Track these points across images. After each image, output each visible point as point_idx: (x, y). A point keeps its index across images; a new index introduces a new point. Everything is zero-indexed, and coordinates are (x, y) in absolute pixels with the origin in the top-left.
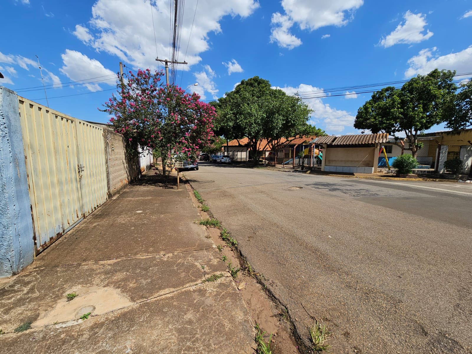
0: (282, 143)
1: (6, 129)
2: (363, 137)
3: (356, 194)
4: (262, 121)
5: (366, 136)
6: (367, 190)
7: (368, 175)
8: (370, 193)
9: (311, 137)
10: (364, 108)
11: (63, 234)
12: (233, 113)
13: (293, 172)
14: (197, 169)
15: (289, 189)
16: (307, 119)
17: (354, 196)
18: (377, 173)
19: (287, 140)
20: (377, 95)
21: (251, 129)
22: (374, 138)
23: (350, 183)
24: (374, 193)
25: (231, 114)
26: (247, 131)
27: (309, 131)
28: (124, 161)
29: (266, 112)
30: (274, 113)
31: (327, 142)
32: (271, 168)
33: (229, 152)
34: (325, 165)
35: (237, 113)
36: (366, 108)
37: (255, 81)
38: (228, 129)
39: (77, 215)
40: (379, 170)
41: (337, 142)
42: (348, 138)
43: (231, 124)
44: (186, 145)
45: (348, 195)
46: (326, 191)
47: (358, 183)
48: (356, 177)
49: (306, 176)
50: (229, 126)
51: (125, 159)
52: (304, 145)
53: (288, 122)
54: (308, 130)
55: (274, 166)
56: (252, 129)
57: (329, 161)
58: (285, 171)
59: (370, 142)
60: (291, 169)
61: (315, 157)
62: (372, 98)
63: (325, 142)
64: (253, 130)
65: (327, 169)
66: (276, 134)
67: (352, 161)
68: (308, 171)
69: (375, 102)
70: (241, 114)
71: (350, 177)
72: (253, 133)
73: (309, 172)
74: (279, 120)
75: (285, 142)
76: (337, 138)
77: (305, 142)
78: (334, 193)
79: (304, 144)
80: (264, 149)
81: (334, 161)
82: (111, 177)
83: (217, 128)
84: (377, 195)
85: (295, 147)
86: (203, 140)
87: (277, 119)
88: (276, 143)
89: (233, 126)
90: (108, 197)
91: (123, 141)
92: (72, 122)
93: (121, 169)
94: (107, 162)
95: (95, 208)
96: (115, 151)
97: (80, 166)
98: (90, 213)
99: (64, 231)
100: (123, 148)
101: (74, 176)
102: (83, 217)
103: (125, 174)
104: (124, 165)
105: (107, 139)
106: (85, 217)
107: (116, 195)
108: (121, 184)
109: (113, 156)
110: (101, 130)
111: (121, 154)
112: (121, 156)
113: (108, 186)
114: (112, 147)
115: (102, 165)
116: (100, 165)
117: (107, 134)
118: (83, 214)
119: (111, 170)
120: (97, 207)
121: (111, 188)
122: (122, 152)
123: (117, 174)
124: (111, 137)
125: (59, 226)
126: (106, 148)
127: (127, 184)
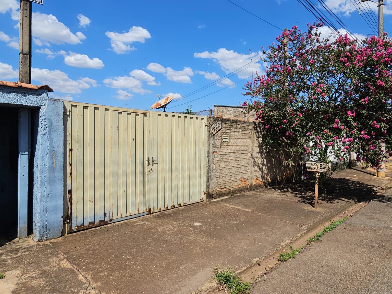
1: (46, 129)
11: (109, 222)
28: (256, 155)
39: (138, 208)
51: (260, 152)
82: (214, 174)
90: (205, 197)
91: (258, 129)
92: (145, 115)
93: (245, 166)
94: (208, 156)
95: (174, 206)
96: (231, 142)
97: (152, 158)
98: (162, 210)
99: (112, 220)
100: (255, 138)
101: (139, 168)
102: (148, 213)
103: (256, 171)
104: (256, 160)
105: (211, 129)
106: (151, 213)
107: (223, 197)
108: (242, 185)
109: (224, 148)
110: (202, 119)
111: (248, 146)
112: (246, 148)
113: (207, 184)
114: (224, 138)
115: (200, 158)
116: (195, 159)
117: (211, 123)
118: (148, 209)
119: (217, 166)
120: (179, 206)
121: (214, 187)
122: (253, 143)
123: (233, 171)
124: (224, 126)
125: (105, 214)
126: (208, 140)
127: (260, 186)
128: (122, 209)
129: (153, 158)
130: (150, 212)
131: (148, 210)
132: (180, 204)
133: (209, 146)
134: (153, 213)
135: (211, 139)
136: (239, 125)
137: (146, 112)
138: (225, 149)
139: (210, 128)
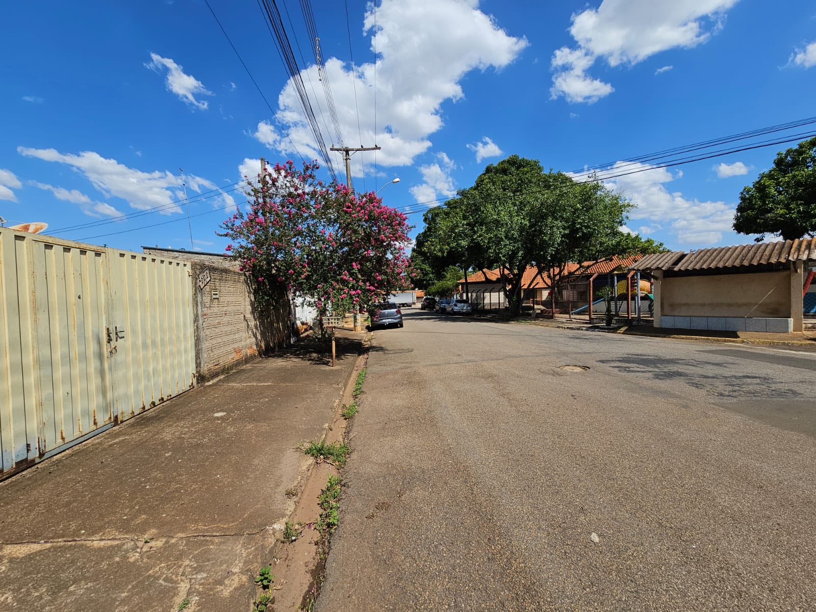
0: (570, 274)
2: (753, 249)
3: (731, 388)
4: (521, 233)
5: (763, 247)
6: (765, 379)
7: (777, 337)
8: (773, 387)
9: (633, 257)
10: (756, 188)
11: (37, 460)
12: (467, 224)
13: (588, 329)
14: (402, 326)
15: (556, 369)
16: (620, 222)
17: (721, 395)
18: (804, 332)
19: (581, 266)
20: (789, 158)
21: (499, 249)
22: (786, 250)
23: (719, 358)
24: (783, 387)
25: (463, 225)
26: (491, 253)
27: (627, 246)
28: (249, 316)
29: (530, 215)
30: (544, 217)
31: (660, 266)
32: (545, 323)
33: (470, 295)
34: (663, 315)
35: (476, 222)
36: (760, 188)
37: (510, 164)
38: (459, 252)
39: (95, 420)
40: (810, 325)
41: (686, 264)
42: (715, 254)
43: (464, 243)
44: (353, 285)
45: (703, 392)
46: (643, 377)
47: (741, 357)
48: (743, 342)
49: (613, 340)
50: (462, 247)
51: (253, 313)
52: (617, 274)
53: (574, 231)
54: (623, 243)
55: (552, 317)
56: (502, 249)
57: (673, 306)
58: (571, 328)
59: (773, 260)
60: (586, 323)
61: (642, 298)
62: (774, 166)
63: (655, 265)
64: (503, 251)
65: (668, 323)
66: (550, 257)
67: (730, 305)
68: (622, 327)
69: (785, 172)
70: (481, 224)
71: (725, 341)
72: (504, 256)
73: (623, 329)
74: (555, 229)
75: (575, 271)
76: (686, 255)
77: (619, 268)
78: (664, 385)
79: (615, 272)
80: (530, 285)
81: (685, 305)
82: (205, 345)
83: (443, 253)
84: (795, 393)
85: (591, 279)
86: (386, 274)
87: (551, 228)
88: (556, 273)
89: (469, 246)
90: (195, 380)
91: (249, 282)
92: (98, 254)
93: (238, 331)
94: (196, 320)
95: (153, 403)
96: (221, 299)
97: (114, 329)
98: (135, 414)
99: (44, 454)
100: (247, 294)
101: (92, 347)
102: (113, 424)
103: (249, 337)
104: (249, 323)
105: (198, 281)
106: (119, 422)
107: (218, 377)
108: (237, 357)
109: (214, 308)
110: (185, 265)
111: (240, 305)
112: (238, 308)
113: (196, 362)
114: (214, 294)
115: (185, 325)
116: (178, 325)
117: (198, 272)
118: (112, 417)
119: (208, 333)
120: (161, 401)
121: (206, 365)
122: (245, 300)
123: (225, 339)
124: (212, 277)
125: (28, 446)
126: (194, 296)
127: (255, 356)
128: (63, 429)
129: (116, 327)
130: (116, 421)
131: (112, 420)
132: (162, 399)
133: (197, 305)
134: (122, 422)
135: (199, 295)
136: (229, 276)
137: (99, 248)
138: (216, 310)
139: (197, 279)
